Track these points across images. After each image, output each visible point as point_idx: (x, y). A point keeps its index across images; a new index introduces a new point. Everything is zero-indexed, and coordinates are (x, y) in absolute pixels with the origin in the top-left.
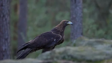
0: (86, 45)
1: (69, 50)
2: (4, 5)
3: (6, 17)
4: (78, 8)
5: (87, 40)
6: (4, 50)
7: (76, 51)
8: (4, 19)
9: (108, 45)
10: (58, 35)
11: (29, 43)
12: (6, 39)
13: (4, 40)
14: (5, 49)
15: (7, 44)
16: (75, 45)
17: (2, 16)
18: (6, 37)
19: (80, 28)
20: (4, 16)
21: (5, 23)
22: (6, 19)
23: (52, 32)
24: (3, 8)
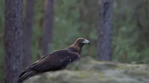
0: (91, 70)
1: (66, 74)
2: (17, 16)
3: (19, 30)
4: (107, 24)
5: (94, 62)
6: (14, 69)
7: (76, 77)
8: (16, 33)
9: (122, 70)
10: (75, 54)
11: (37, 64)
12: (18, 57)
13: (14, 58)
14: (16, 69)
15: (18, 63)
16: (77, 69)
17: (14, 28)
18: (18, 54)
19: (109, 48)
20: (16, 29)
21: (17, 37)
22: (18, 33)
23: (67, 50)
24: (16, 19)
